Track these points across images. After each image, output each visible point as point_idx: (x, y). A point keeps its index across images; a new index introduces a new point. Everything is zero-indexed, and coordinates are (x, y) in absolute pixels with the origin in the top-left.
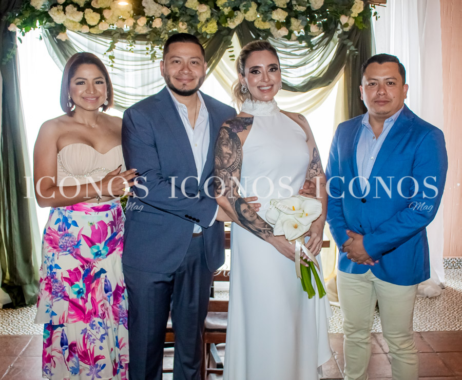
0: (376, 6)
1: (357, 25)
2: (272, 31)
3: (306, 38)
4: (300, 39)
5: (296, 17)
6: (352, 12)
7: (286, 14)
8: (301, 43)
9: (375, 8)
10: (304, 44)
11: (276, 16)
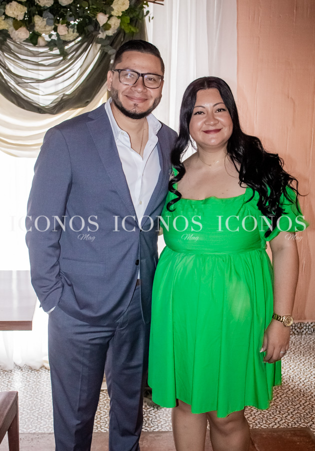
0: (149, 3)
1: (123, 27)
2: (10, 33)
3: (59, 43)
4: (51, 45)
5: (41, 14)
6: (113, 10)
7: (25, 10)
8: (51, 50)
9: (148, 6)
10: (56, 51)
11: (11, 12)
